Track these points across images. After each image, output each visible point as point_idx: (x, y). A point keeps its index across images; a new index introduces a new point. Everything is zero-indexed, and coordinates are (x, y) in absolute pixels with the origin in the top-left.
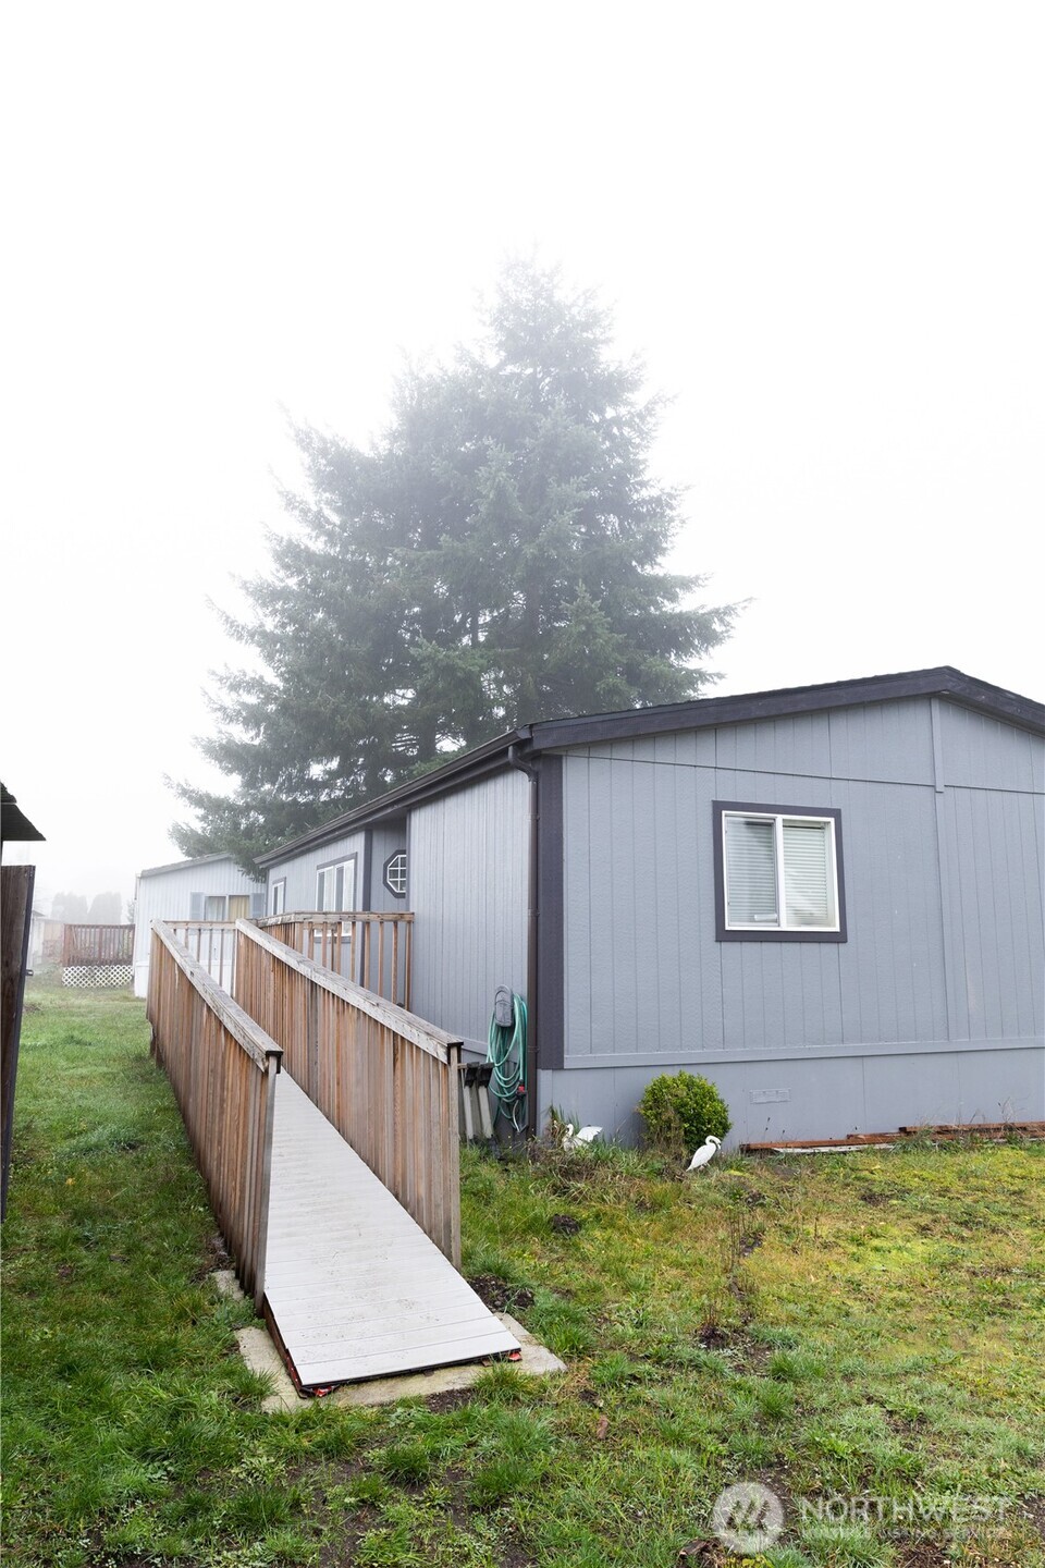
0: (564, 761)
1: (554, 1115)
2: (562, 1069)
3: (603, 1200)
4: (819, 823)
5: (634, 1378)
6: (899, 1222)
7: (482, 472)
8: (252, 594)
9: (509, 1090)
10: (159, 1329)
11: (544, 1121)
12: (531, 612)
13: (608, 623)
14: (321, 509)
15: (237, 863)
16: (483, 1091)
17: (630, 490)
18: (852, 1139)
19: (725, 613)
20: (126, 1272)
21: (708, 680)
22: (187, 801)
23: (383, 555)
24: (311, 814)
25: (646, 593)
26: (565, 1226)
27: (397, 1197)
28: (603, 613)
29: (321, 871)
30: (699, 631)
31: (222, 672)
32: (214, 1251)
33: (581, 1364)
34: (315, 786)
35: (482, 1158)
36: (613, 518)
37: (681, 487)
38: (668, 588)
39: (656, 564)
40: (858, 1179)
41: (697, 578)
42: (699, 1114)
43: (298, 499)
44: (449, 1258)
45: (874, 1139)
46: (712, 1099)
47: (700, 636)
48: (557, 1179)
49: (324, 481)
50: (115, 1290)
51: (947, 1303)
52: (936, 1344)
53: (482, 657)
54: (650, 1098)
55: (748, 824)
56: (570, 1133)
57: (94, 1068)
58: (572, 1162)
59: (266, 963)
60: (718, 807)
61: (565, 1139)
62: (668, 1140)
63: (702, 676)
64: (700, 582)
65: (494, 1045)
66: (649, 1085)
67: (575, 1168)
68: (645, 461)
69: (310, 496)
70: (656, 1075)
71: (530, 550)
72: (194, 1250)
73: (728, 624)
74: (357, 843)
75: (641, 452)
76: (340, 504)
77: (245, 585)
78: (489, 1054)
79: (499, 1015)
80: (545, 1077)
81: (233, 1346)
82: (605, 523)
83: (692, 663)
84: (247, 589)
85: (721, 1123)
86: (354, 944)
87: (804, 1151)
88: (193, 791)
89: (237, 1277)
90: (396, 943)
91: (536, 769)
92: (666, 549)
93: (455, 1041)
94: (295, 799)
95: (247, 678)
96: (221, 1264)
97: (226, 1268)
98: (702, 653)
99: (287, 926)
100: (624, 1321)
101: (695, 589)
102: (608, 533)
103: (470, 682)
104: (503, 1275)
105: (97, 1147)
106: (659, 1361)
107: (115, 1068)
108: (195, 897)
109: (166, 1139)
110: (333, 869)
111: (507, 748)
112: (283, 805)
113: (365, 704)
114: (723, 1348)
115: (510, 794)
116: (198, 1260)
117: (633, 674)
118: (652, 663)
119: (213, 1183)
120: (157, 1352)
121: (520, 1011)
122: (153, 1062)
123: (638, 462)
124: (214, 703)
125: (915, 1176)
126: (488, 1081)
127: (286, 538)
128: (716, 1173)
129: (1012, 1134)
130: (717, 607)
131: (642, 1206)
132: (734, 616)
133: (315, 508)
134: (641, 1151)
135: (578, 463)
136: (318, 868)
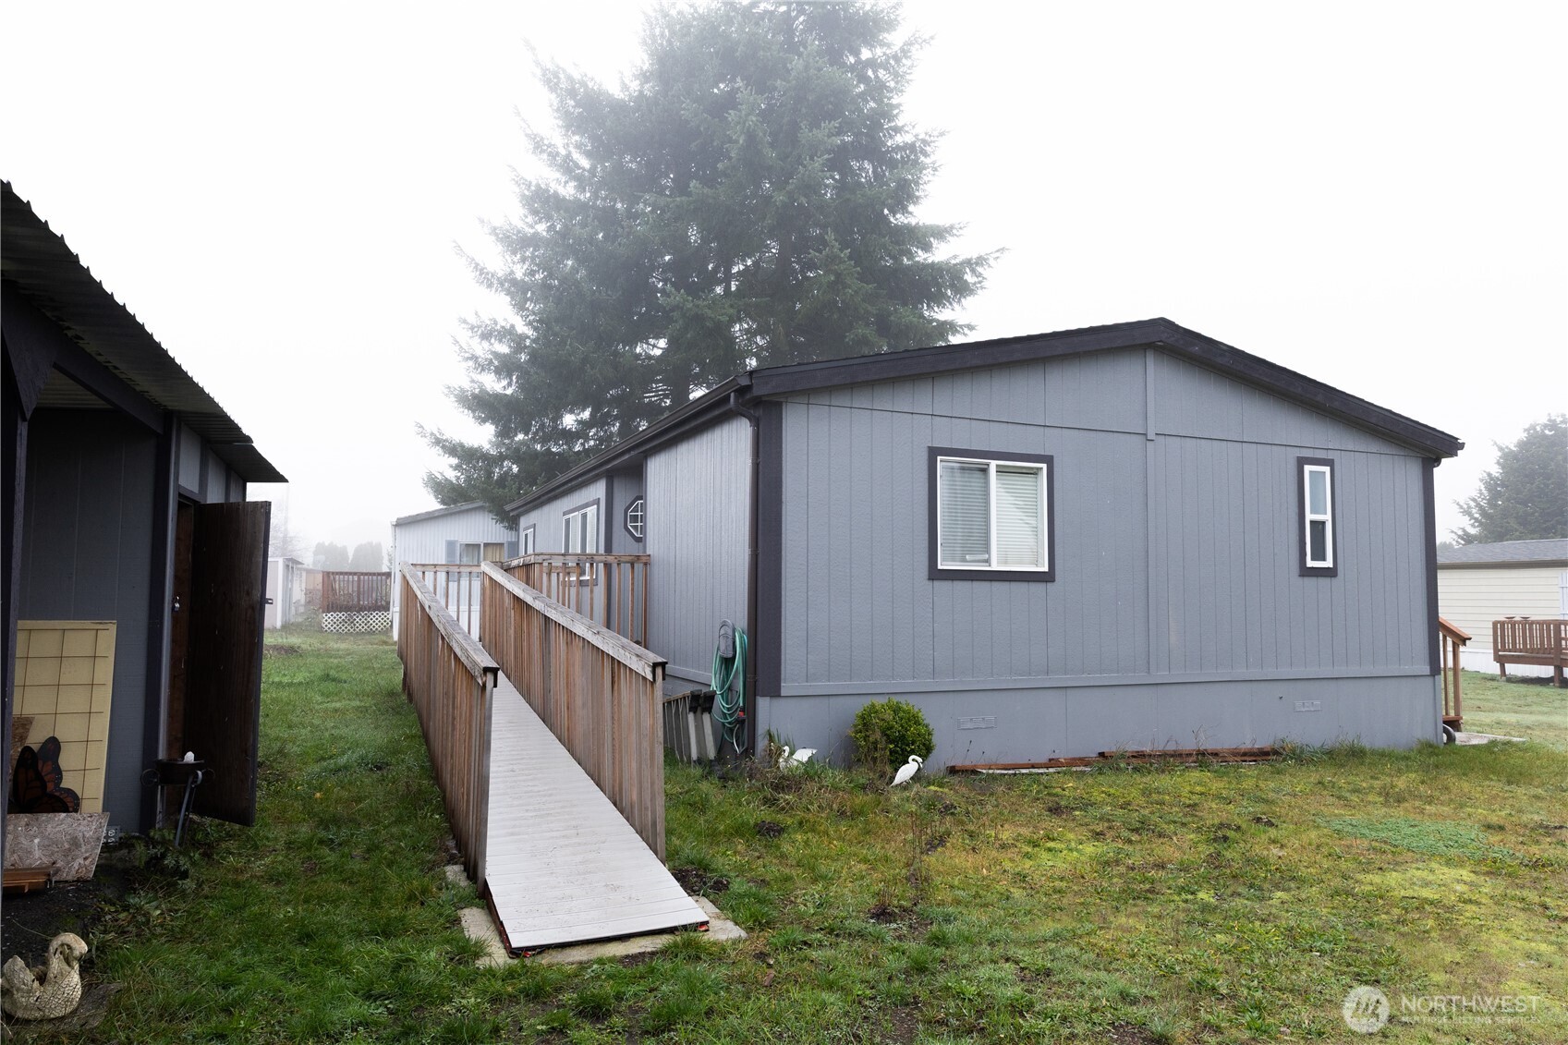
0: (784, 407)
1: (771, 738)
2: (779, 696)
3: (808, 809)
4: (1032, 468)
5: (805, 943)
6: (1076, 829)
7: (732, 115)
8: (501, 240)
9: (731, 715)
10: (391, 909)
11: (761, 744)
12: (782, 259)
13: (858, 273)
14: (570, 152)
15: (490, 511)
16: (706, 717)
17: (884, 136)
18: (1052, 763)
19: (977, 264)
20: (365, 866)
21: (959, 332)
22: (441, 451)
23: (633, 200)
24: (563, 462)
25: (897, 243)
26: (769, 832)
27: (615, 804)
28: (852, 263)
29: (567, 517)
30: (950, 282)
31: (473, 320)
32: (447, 850)
33: (761, 934)
34: (569, 436)
35: (705, 777)
36: (867, 165)
37: (936, 133)
38: (921, 237)
39: (908, 212)
40: (1049, 794)
41: (952, 227)
42: (904, 736)
43: (546, 142)
44: (656, 852)
45: (1073, 761)
46: (917, 723)
47: (952, 286)
48: (768, 792)
49: (574, 123)
50: (354, 880)
51: (1100, 890)
52: (1080, 920)
53: (732, 306)
54: (860, 722)
55: (963, 469)
56: (786, 754)
57: (348, 702)
58: (783, 777)
59: (507, 601)
60: (933, 452)
61: (781, 760)
62: (874, 761)
63: (952, 326)
64: (955, 231)
65: (717, 676)
66: (859, 711)
67: (786, 783)
68: (898, 106)
69: (559, 139)
70: (866, 702)
71: (780, 198)
72: (428, 849)
73: (980, 275)
74: (598, 490)
75: (895, 97)
76: (589, 148)
77: (494, 231)
78: (713, 684)
79: (722, 648)
80: (763, 704)
81: (455, 921)
82: (859, 169)
83: (942, 314)
84: (497, 235)
85: (924, 745)
87: (1006, 772)
88: (446, 441)
89: (465, 870)
90: (633, 584)
91: (757, 415)
92: (918, 198)
93: (660, 661)
94: (549, 449)
95: (498, 327)
96: (452, 860)
97: (456, 863)
98: (955, 305)
99: (527, 566)
100: (808, 904)
101: (949, 238)
102: (863, 180)
103: (720, 332)
104: (704, 867)
105: (346, 767)
106: (831, 931)
107: (369, 702)
108: (451, 545)
109: (411, 760)
110: (578, 514)
111: (729, 396)
112: (536, 454)
113: (616, 354)
114: (890, 922)
115: (734, 439)
116: (430, 857)
117: (883, 327)
118: (903, 314)
119: (447, 795)
120: (387, 925)
121: (741, 643)
122: (404, 697)
123: (893, 107)
124: (466, 352)
125: (1103, 792)
126: (712, 708)
127: (534, 183)
128: (916, 788)
129: (1203, 758)
130: (969, 257)
131: (842, 814)
132: (986, 267)
133: (563, 152)
134: (849, 768)
135: (830, 106)
136: (564, 514)
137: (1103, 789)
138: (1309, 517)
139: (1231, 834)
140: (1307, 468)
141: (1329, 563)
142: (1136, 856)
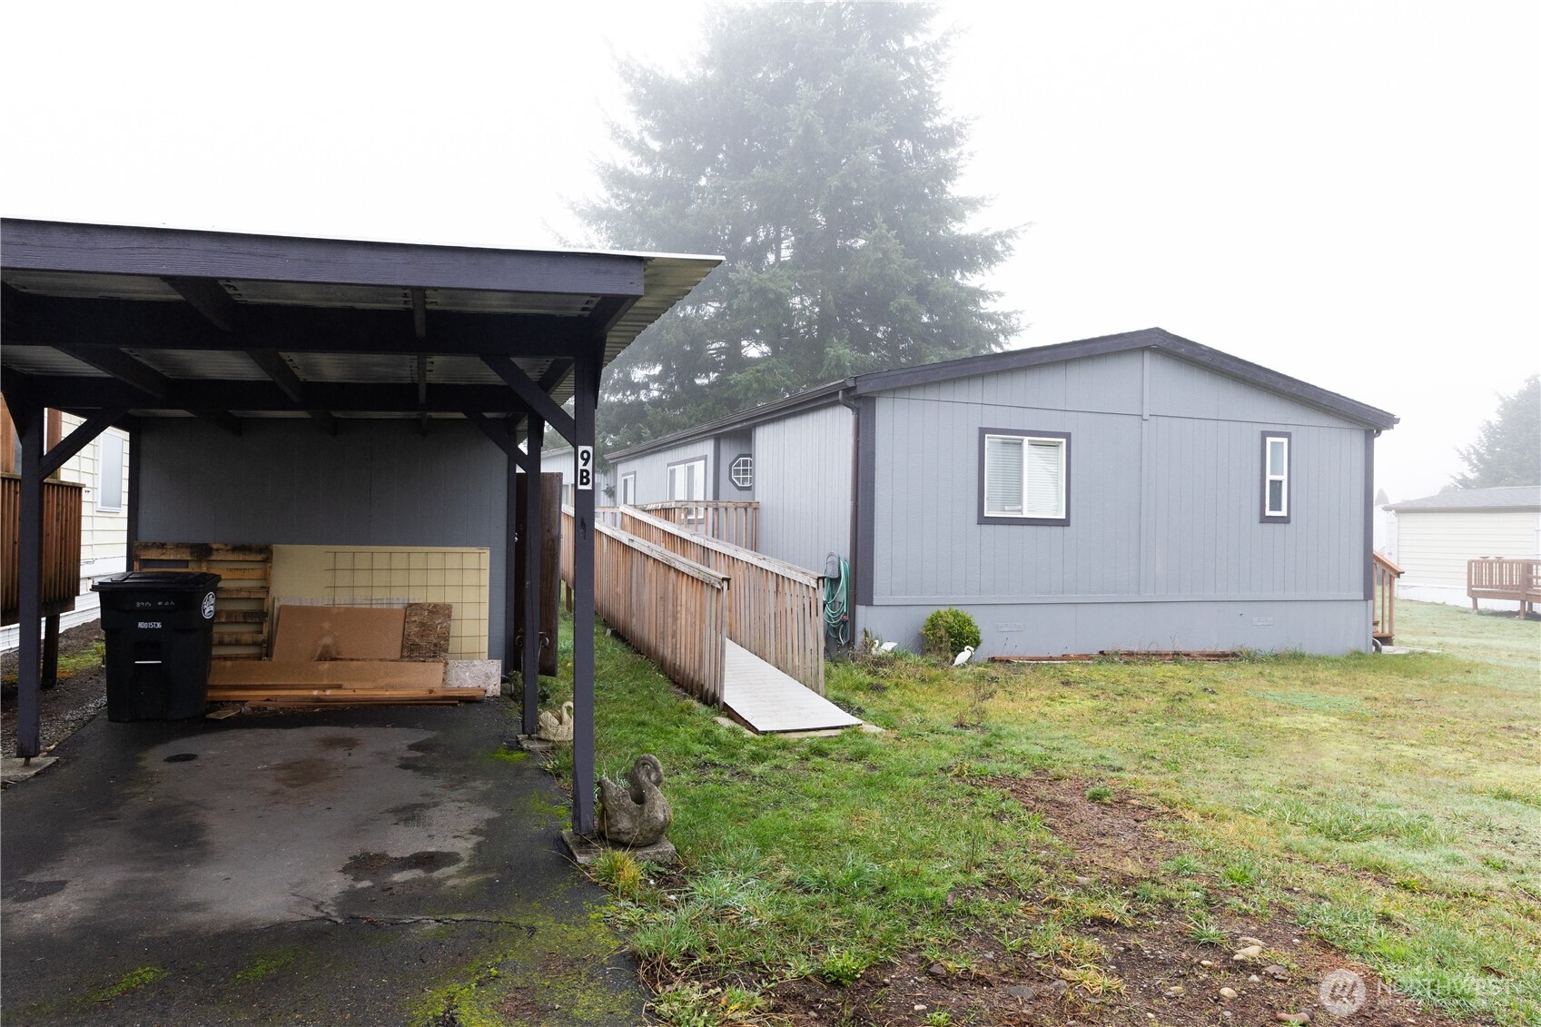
0: (877, 400)
1: (866, 634)
2: (872, 605)
3: (900, 677)
4: (1054, 442)
5: (920, 734)
6: (1080, 693)
7: (792, 109)
8: (579, 213)
9: (835, 619)
11: (860, 638)
12: (831, 232)
13: (902, 249)
14: (643, 137)
17: (924, 118)
18: (1065, 657)
19: (1007, 236)
21: (988, 298)
26: (877, 689)
27: (779, 669)
28: (898, 241)
30: (982, 252)
32: (679, 693)
33: (893, 730)
36: (907, 143)
38: (956, 209)
40: (1061, 674)
41: (983, 199)
42: (961, 633)
43: (622, 129)
44: (818, 692)
45: (1080, 657)
46: (970, 624)
47: (984, 255)
48: (870, 667)
49: (645, 108)
52: (1080, 731)
53: (788, 278)
54: (929, 624)
55: (1004, 443)
56: (877, 645)
58: (878, 658)
60: (983, 432)
61: (873, 649)
62: (940, 649)
63: (984, 295)
64: (986, 202)
66: (928, 616)
67: (880, 662)
68: (938, 93)
69: (634, 125)
70: (934, 610)
71: (833, 181)
72: (669, 691)
73: (1008, 245)
74: (707, 448)
75: (935, 85)
76: (658, 130)
77: (572, 206)
79: (829, 571)
80: (861, 610)
81: (715, 721)
82: (899, 146)
83: (973, 281)
84: (574, 209)
85: (975, 639)
86: (707, 526)
87: (1030, 662)
89: (701, 701)
90: (746, 524)
91: (857, 406)
94: (620, 400)
96: (686, 697)
97: (690, 699)
98: (985, 270)
100: (915, 720)
101: (981, 208)
102: (902, 155)
103: (780, 300)
104: (847, 702)
106: (933, 731)
110: (684, 466)
111: (837, 392)
114: (966, 729)
115: (837, 421)
116: (674, 695)
117: (923, 295)
118: (940, 283)
121: (844, 567)
123: (932, 94)
129: (1176, 657)
130: (1000, 230)
131: (923, 681)
132: (1015, 239)
133: (637, 137)
134: (923, 654)
135: (878, 97)
136: (669, 465)
137: (1099, 673)
138: (1269, 477)
139: (1184, 697)
140: (1269, 440)
141: (1283, 513)
142: (1118, 707)
